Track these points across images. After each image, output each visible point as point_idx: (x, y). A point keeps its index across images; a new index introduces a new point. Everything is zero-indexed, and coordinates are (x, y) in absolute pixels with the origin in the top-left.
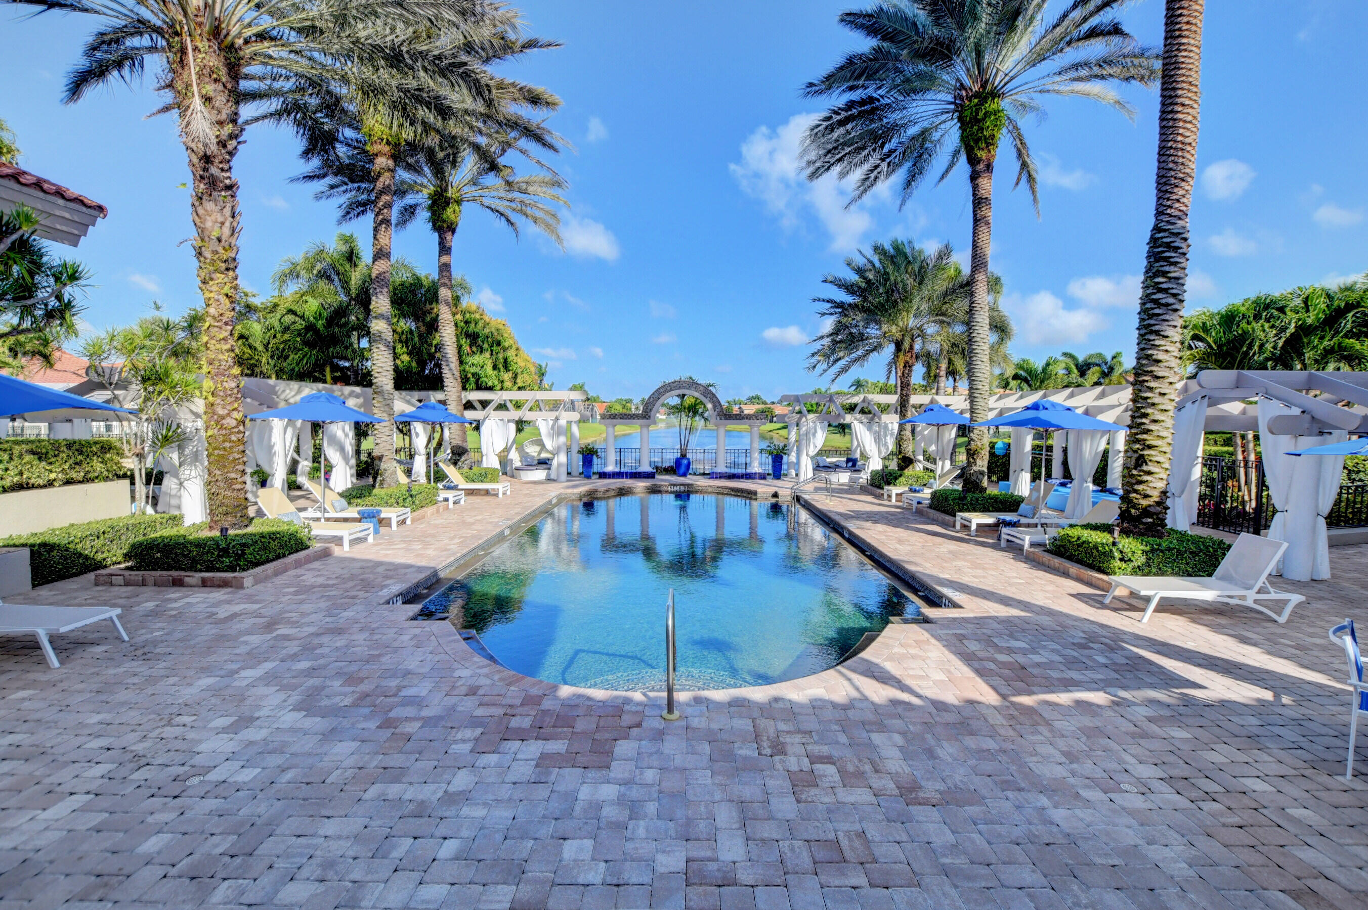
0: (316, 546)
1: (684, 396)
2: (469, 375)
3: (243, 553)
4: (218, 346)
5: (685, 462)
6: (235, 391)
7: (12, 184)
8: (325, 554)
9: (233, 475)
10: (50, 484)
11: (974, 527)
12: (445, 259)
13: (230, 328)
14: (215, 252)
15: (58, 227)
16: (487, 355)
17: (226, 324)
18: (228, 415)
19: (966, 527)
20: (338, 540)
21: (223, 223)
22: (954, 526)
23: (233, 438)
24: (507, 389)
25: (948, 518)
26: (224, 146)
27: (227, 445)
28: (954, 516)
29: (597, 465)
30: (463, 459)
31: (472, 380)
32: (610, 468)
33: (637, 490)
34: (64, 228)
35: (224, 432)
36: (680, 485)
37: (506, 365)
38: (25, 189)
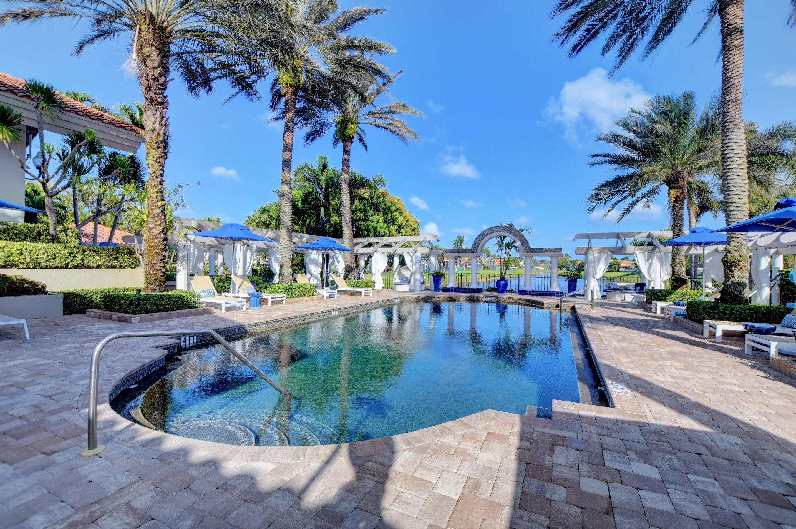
0: (204, 306)
1: (504, 237)
2: (370, 227)
3: (139, 304)
4: (152, 190)
5: (503, 282)
6: (160, 215)
7: (100, 123)
8: (207, 312)
9: (155, 262)
10: (99, 267)
11: (719, 333)
12: (346, 156)
13: (159, 180)
14: (151, 138)
15: (125, 144)
16: (381, 214)
17: (157, 178)
18: (155, 227)
19: (712, 335)
20: (219, 306)
21: (155, 122)
22: (702, 334)
23: (156, 240)
24: (393, 236)
25: (697, 325)
26: (158, 81)
27: (152, 244)
28: (702, 323)
29: (444, 283)
30: (351, 274)
31: (372, 230)
32: (451, 285)
33: (461, 299)
34: (129, 144)
35: (151, 237)
36: (492, 297)
37: (394, 222)
38: (94, 121)
